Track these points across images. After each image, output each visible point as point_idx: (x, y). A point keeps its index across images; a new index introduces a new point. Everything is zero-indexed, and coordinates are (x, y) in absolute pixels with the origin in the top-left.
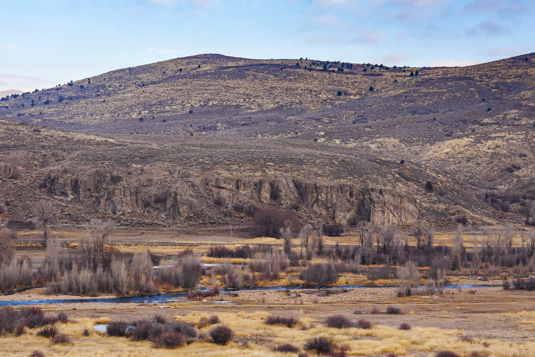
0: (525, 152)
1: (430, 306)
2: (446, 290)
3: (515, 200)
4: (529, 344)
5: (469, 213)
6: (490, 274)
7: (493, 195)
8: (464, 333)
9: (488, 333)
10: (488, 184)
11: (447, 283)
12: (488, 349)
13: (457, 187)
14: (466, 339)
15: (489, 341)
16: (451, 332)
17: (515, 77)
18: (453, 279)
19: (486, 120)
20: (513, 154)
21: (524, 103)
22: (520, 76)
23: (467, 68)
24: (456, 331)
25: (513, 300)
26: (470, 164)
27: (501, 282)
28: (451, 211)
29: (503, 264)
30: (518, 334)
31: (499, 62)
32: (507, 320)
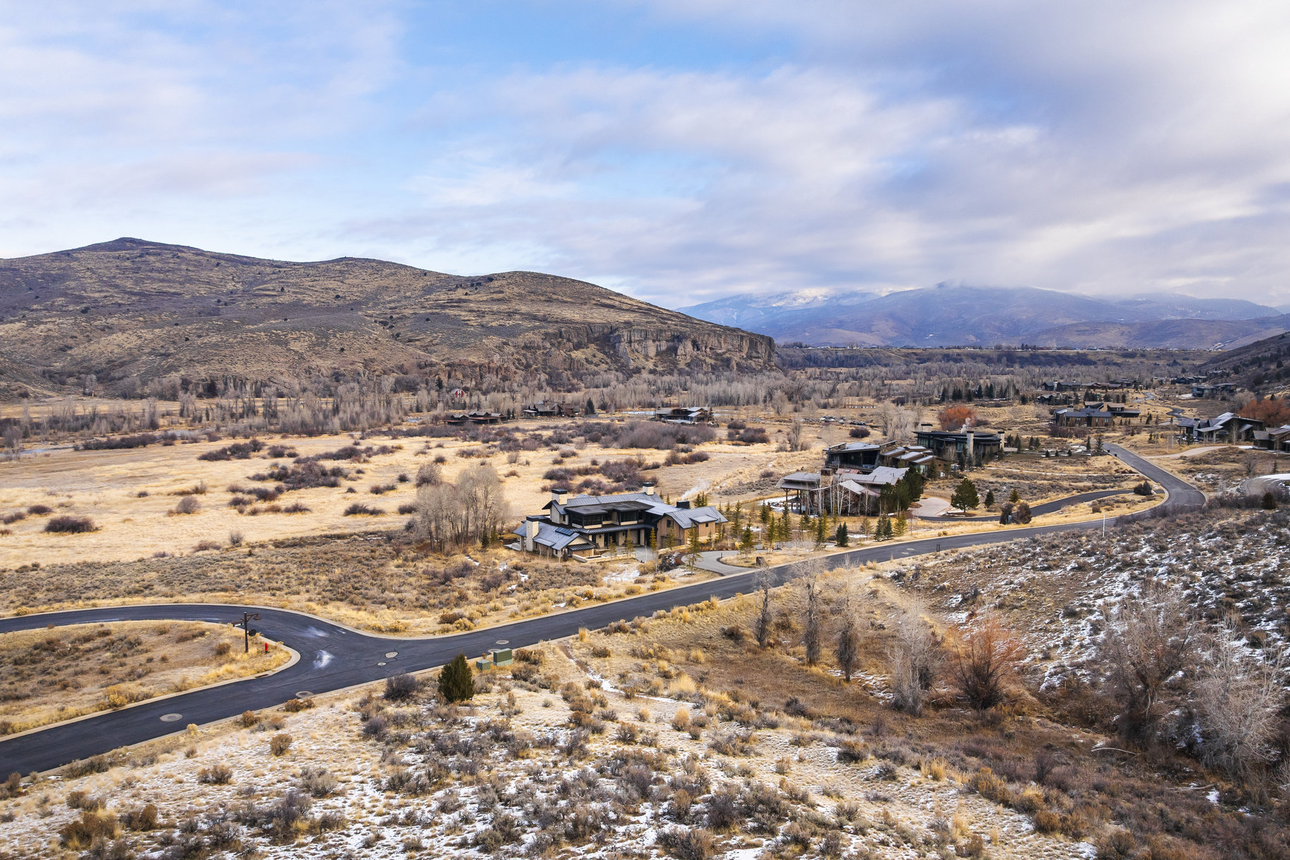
0: (75, 334)
1: (11, 470)
2: (23, 455)
3: (71, 375)
4: (105, 492)
5: (30, 388)
6: (59, 439)
7: (49, 371)
8: (48, 489)
9: (68, 487)
10: (44, 362)
11: (23, 450)
12: (72, 500)
13: (15, 366)
14: (51, 494)
15: (71, 494)
16: (36, 489)
17: (59, 269)
18: (27, 445)
19: (35, 307)
20: (65, 336)
21: (69, 292)
22: (64, 269)
23: (12, 261)
24: (40, 488)
25: (85, 459)
26: (25, 345)
27: (71, 445)
28: (13, 387)
29: (69, 430)
30: (94, 486)
31: (43, 255)
32: (83, 475)
